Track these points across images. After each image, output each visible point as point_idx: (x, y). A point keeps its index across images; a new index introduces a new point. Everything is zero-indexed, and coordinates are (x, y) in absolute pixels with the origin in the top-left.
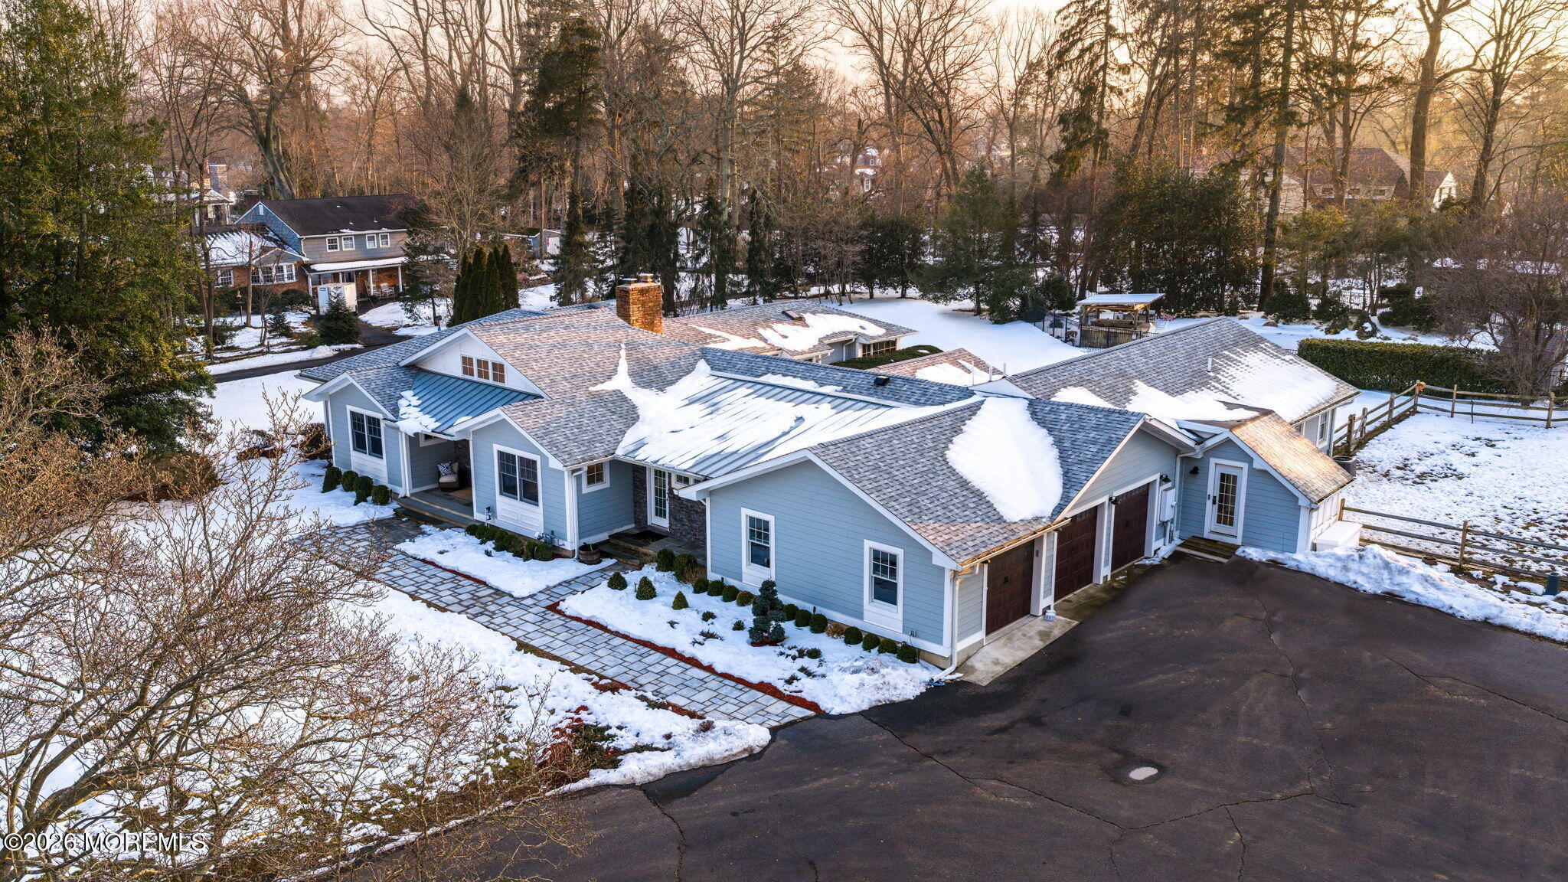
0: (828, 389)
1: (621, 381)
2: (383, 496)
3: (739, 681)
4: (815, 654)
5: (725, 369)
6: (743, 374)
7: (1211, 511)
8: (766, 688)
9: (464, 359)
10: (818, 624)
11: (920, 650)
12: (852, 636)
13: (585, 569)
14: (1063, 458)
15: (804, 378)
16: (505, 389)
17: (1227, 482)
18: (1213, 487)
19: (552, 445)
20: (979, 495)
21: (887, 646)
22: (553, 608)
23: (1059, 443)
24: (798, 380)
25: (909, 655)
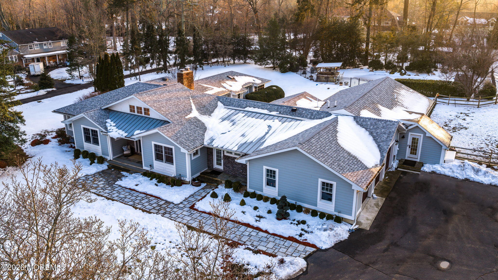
0: (274, 113)
1: (195, 113)
2: (101, 160)
3: (280, 236)
4: (304, 222)
5: (229, 105)
6: (237, 107)
7: (408, 150)
8: (291, 239)
9: (131, 106)
10: (299, 209)
11: (343, 218)
12: (314, 213)
13: (197, 189)
14: (375, 140)
15: (263, 109)
16: (150, 118)
17: (415, 141)
18: (409, 142)
19: (181, 143)
20: (355, 158)
21: (330, 217)
22: (192, 207)
23: (371, 134)
24: (260, 110)
25: (339, 220)
